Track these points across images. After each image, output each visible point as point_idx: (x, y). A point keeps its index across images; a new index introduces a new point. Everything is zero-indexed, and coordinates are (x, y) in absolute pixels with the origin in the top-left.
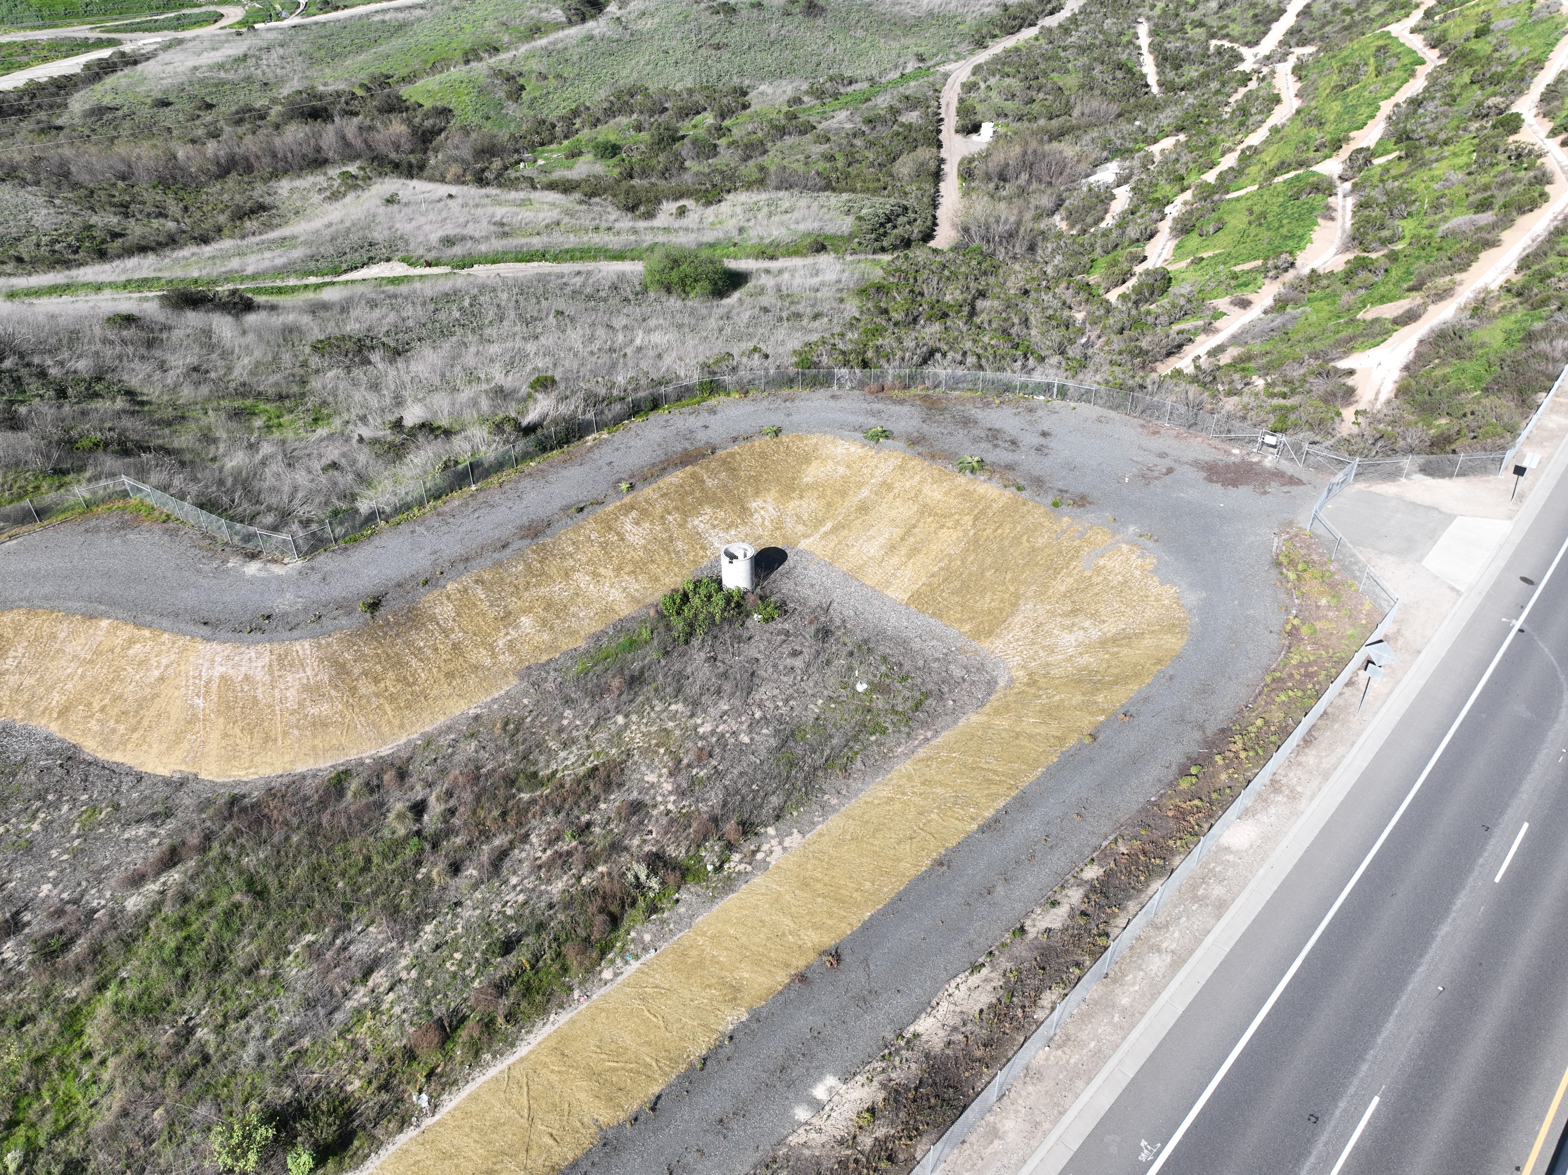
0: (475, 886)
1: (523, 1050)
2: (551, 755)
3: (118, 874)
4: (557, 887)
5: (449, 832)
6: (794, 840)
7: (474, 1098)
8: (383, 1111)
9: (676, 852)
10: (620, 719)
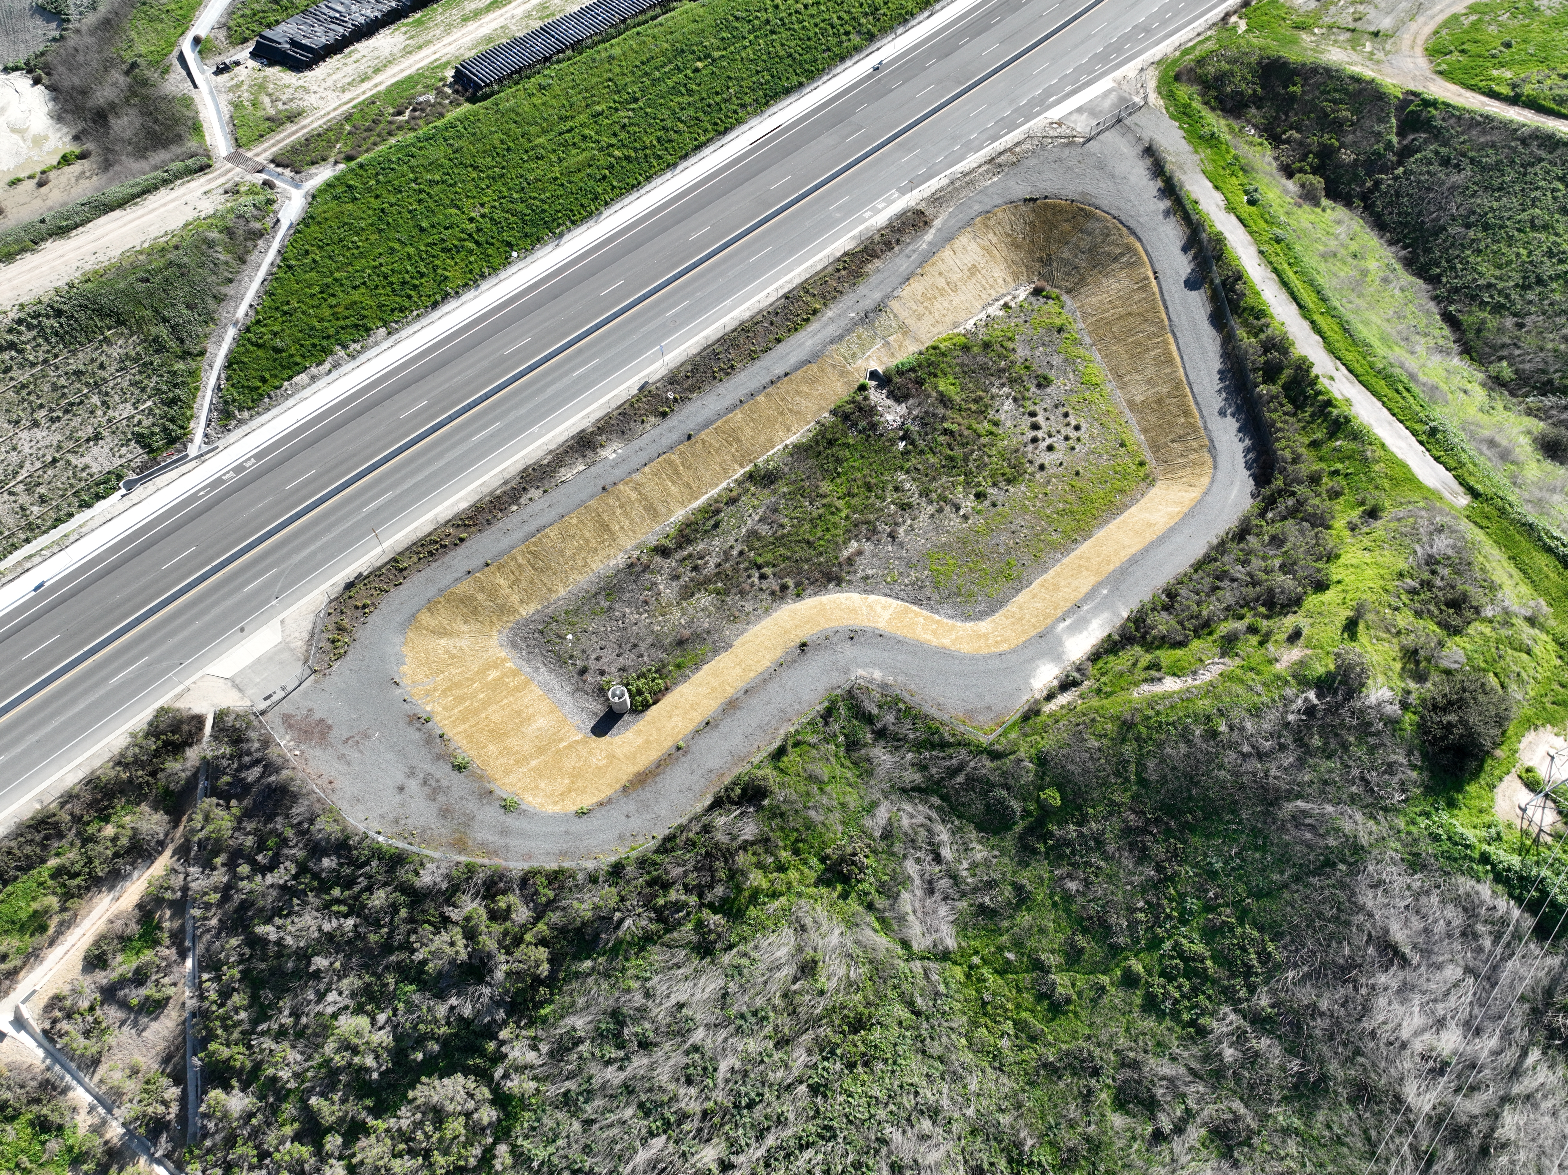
0: (731, 547)
1: (705, 497)
2: (711, 604)
3: (867, 554)
4: (700, 547)
5: (746, 569)
6: (613, 562)
7: (717, 485)
8: (743, 482)
9: (658, 559)
10: (683, 621)
